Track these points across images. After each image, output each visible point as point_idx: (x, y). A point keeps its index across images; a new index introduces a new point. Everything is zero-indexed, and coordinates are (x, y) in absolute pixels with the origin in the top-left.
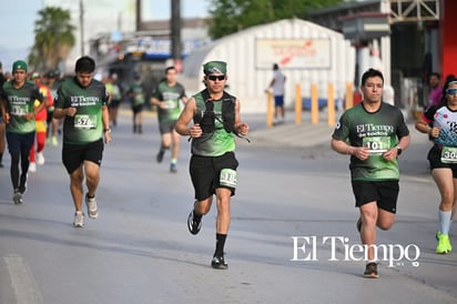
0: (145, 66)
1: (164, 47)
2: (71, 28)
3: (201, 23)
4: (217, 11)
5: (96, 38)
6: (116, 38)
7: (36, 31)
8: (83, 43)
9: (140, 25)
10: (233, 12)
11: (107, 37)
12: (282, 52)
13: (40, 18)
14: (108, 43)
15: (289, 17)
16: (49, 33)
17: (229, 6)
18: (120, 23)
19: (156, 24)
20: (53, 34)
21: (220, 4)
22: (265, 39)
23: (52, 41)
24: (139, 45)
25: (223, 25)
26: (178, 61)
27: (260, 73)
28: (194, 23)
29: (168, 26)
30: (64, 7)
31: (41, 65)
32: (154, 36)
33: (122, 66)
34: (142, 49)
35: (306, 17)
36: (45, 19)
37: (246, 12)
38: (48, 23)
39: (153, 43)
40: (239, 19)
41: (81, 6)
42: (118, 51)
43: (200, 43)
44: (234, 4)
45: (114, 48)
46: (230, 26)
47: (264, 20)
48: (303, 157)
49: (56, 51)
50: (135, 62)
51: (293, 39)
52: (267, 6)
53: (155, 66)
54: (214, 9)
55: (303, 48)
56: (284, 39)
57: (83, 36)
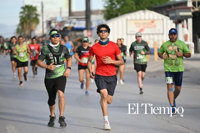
0: (73, 33)
1: (82, 24)
2: (37, 15)
3: (100, 12)
4: (108, 6)
5: (49, 20)
6: (59, 20)
7: (20, 17)
8: (43, 23)
9: (71, 14)
10: (116, 7)
11: (55, 19)
12: (140, 26)
13: (22, 10)
14: (55, 22)
15: (143, 9)
16: (26, 19)
17: (114, 4)
18: (61, 13)
19: (79, 13)
20: (28, 18)
21: (110, 3)
22: (131, 20)
23: (28, 21)
24: (70, 23)
25: (111, 13)
26: (89, 31)
27: (129, 36)
28: (97, 12)
29: (84, 14)
30: (34, 5)
31: (23, 33)
32: (78, 19)
34: (72, 25)
35: (151, 9)
36: (25, 10)
37: (122, 7)
38: (26, 13)
39: (77, 22)
40: (119, 10)
41: (42, 5)
42: (60, 26)
43: (100, 22)
44: (116, 3)
45: (58, 25)
46: (114, 14)
47: (131, 11)
48: (150, 77)
49: (30, 26)
50: (68, 31)
51: (145, 19)
52: (132, 4)
53: (78, 33)
54: (106, 5)
55: (150, 24)
56: (140, 19)
57: (43, 19)
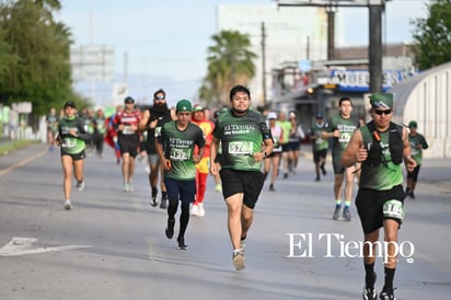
1: (361, 79)
2: (250, 55)
3: (404, 50)
4: (425, 35)
5: (281, 67)
6: (305, 67)
7: (210, 59)
8: (264, 73)
9: (332, 52)
10: (445, 37)
11: (293, 67)
14: (294, 74)
16: (224, 63)
17: (440, 30)
18: (308, 50)
19: (353, 51)
20: (229, 63)
21: (428, 28)
23: (228, 70)
24: (333, 76)
25: (431, 53)
28: (397, 50)
29: (366, 54)
30: (243, 31)
31: (215, 99)
32: (348, 66)
33: (312, 101)
34: (336, 81)
36: (221, 44)
38: (223, 50)
39: (347, 74)
41: (263, 29)
42: (306, 83)
43: (405, 74)
44: (445, 29)
45: (302, 79)
46: (441, 54)
50: (326, 95)
54: (420, 34)
57: (265, 66)
